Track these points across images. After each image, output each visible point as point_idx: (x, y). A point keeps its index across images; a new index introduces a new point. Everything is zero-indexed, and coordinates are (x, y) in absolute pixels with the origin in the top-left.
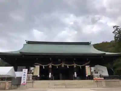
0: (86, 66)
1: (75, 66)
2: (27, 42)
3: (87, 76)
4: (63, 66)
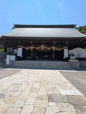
0: (65, 49)
2: (14, 26)
3: (64, 58)
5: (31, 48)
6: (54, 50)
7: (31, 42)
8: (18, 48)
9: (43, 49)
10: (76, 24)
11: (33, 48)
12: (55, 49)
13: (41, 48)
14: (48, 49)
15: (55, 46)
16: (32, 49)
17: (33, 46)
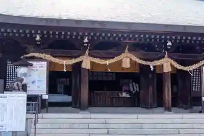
4: (129, 66)
5: (81, 62)
6: (167, 69)
7: (86, 40)
8: (31, 62)
9: (126, 64)
11: (92, 63)
12: (171, 65)
13: (121, 62)
14: (149, 66)
15: (170, 57)
16: (88, 67)
17: (90, 55)
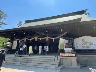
0: (60, 39)
1: (47, 40)
2: (25, 22)
5: (24, 40)
8: (14, 41)
10: (87, 9)
